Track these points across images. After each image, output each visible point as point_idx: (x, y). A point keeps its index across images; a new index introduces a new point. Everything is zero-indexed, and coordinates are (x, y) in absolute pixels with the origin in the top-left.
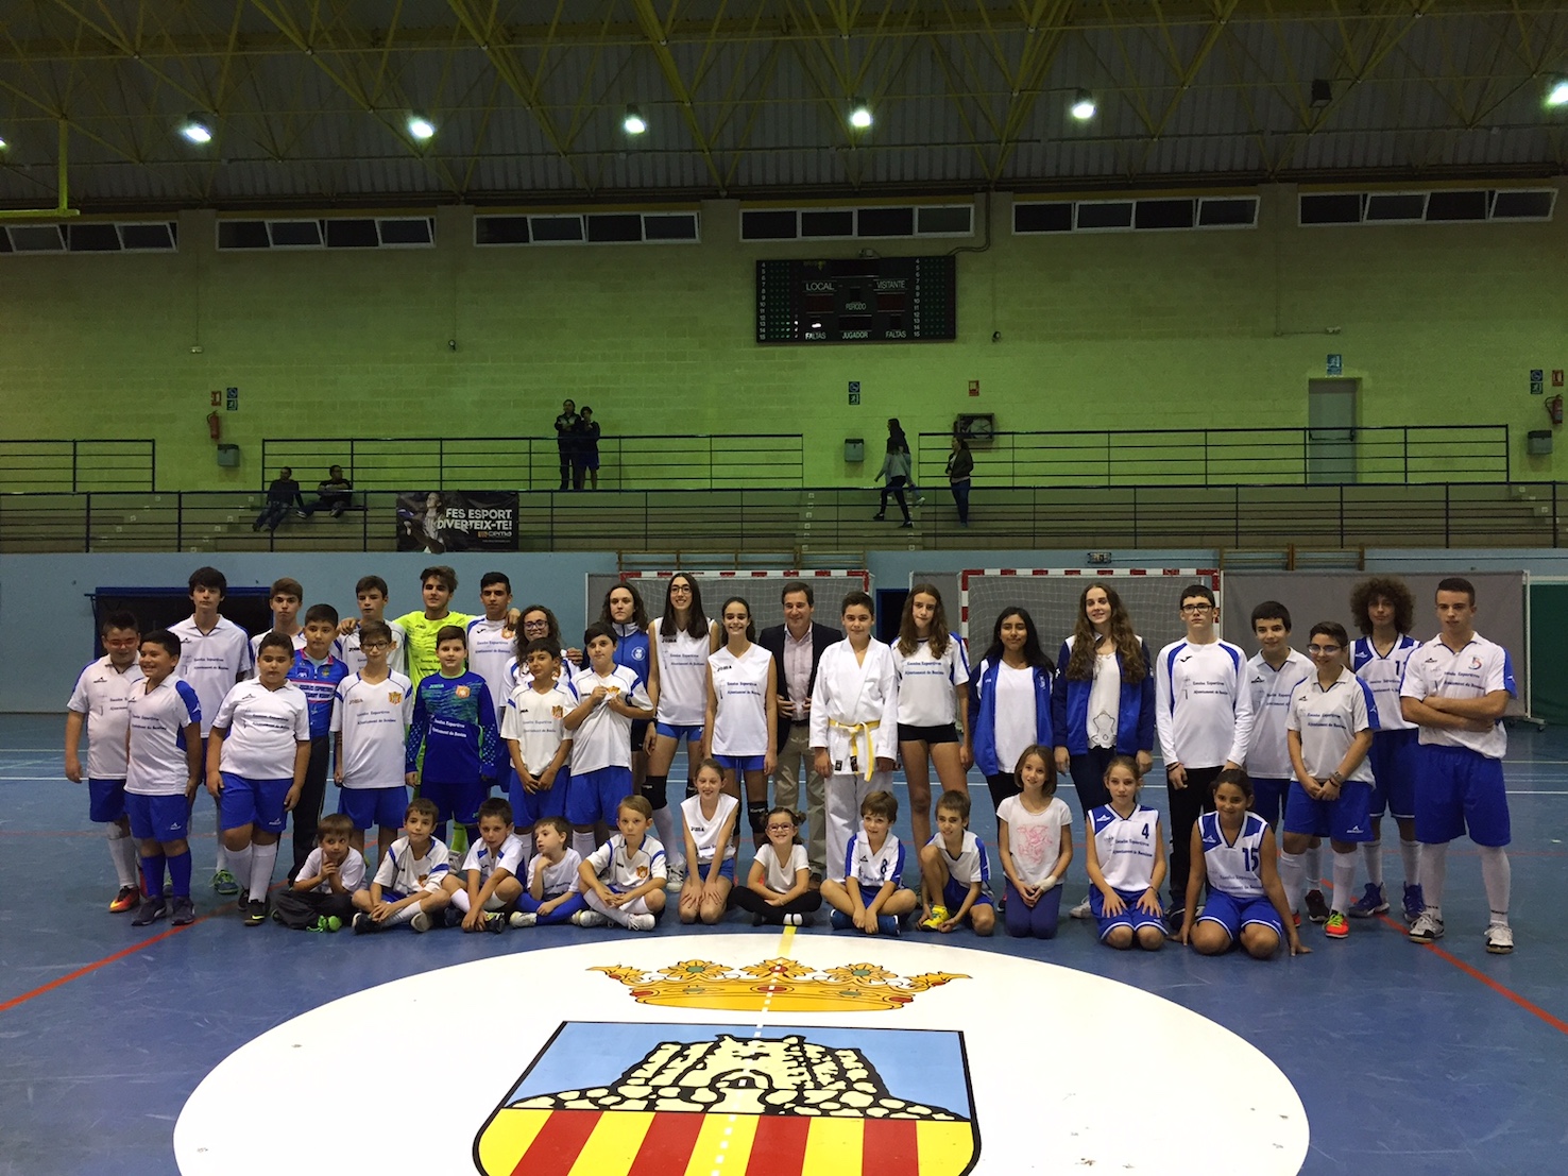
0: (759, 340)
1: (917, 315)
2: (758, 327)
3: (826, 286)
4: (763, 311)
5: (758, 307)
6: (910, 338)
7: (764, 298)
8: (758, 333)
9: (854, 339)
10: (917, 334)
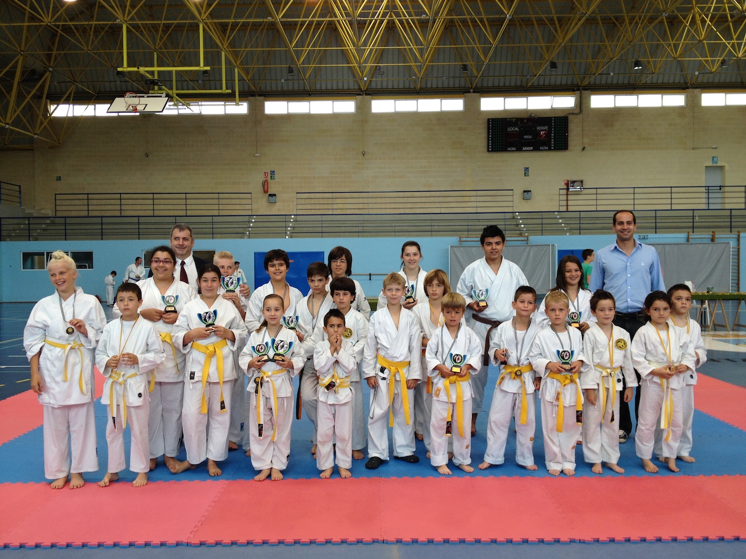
0: (488, 151)
1: (553, 140)
2: (488, 145)
3: (516, 129)
4: (490, 139)
5: (488, 137)
6: (550, 149)
7: (491, 134)
8: (488, 148)
9: (527, 150)
10: (552, 148)
